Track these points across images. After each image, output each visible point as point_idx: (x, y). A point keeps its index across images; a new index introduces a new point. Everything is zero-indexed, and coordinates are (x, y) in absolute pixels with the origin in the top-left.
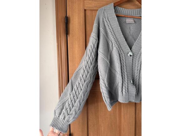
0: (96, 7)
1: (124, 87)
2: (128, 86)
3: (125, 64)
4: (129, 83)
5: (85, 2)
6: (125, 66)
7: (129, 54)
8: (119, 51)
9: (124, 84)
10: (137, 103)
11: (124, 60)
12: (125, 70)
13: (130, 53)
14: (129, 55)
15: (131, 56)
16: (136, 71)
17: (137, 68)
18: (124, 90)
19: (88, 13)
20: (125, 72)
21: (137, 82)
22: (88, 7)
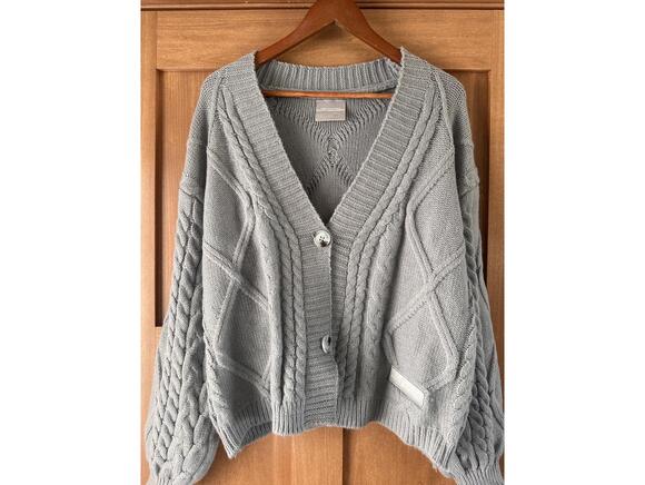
0: (199, 59)
1: (289, 372)
2: (307, 367)
3: (298, 275)
4: (312, 354)
5: (159, 42)
6: (299, 286)
7: (318, 237)
8: (278, 228)
9: (290, 360)
10: (353, 431)
11: (297, 261)
12: (299, 299)
13: (323, 235)
14: (317, 241)
15: (324, 244)
16: (348, 300)
17: (352, 293)
18: (288, 384)
19: (171, 82)
20: (299, 311)
21: (354, 346)
22: (168, 61)
